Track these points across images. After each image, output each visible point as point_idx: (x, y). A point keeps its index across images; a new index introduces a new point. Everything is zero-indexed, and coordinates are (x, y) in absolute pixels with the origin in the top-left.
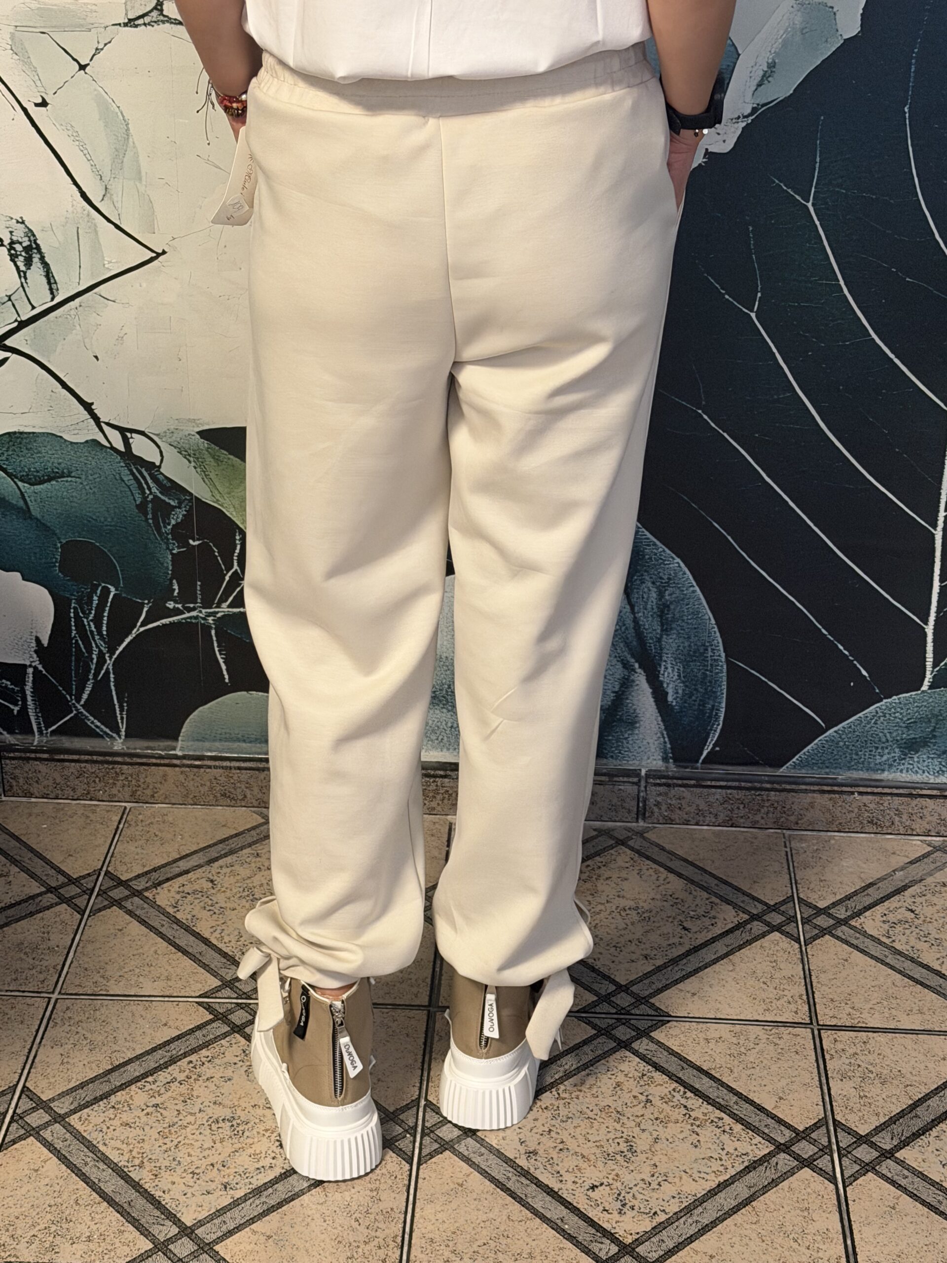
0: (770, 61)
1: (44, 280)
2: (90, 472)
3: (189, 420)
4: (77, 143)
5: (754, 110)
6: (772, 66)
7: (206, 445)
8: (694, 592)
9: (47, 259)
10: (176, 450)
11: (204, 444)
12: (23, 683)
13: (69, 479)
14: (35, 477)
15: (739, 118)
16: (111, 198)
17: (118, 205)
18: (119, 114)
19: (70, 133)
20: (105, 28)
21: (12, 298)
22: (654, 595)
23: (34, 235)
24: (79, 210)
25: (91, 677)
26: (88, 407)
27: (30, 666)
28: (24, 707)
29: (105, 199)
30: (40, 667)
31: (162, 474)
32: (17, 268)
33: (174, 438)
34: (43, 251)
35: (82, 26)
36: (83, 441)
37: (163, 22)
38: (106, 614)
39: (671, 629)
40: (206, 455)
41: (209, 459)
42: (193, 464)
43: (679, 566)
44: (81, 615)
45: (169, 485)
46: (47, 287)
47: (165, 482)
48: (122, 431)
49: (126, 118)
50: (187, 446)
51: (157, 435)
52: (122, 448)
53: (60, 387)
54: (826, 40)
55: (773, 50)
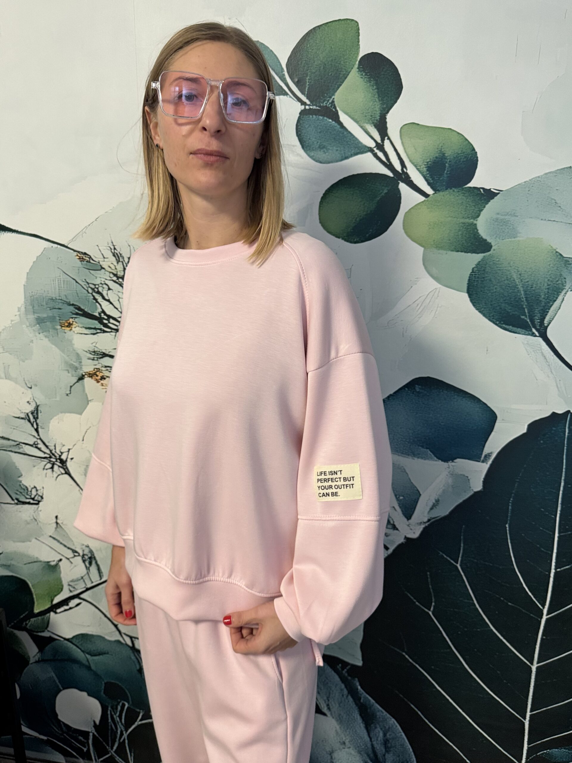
0: (436, 499)
1: (97, 571)
2: (117, 653)
5: (429, 520)
6: (437, 501)
8: (402, 735)
9: (99, 563)
12: (88, 739)
13: (108, 655)
15: (421, 523)
21: (84, 578)
22: (381, 734)
23: (93, 552)
25: (117, 740)
27: (91, 732)
28: (89, 749)
30: (95, 733)
32: (86, 566)
34: (97, 558)
36: (114, 640)
38: (124, 714)
39: (390, 751)
43: (394, 722)
44: (113, 713)
46: (98, 574)
48: (131, 638)
52: (131, 645)
53: (103, 616)
54: (465, 492)
55: (438, 494)
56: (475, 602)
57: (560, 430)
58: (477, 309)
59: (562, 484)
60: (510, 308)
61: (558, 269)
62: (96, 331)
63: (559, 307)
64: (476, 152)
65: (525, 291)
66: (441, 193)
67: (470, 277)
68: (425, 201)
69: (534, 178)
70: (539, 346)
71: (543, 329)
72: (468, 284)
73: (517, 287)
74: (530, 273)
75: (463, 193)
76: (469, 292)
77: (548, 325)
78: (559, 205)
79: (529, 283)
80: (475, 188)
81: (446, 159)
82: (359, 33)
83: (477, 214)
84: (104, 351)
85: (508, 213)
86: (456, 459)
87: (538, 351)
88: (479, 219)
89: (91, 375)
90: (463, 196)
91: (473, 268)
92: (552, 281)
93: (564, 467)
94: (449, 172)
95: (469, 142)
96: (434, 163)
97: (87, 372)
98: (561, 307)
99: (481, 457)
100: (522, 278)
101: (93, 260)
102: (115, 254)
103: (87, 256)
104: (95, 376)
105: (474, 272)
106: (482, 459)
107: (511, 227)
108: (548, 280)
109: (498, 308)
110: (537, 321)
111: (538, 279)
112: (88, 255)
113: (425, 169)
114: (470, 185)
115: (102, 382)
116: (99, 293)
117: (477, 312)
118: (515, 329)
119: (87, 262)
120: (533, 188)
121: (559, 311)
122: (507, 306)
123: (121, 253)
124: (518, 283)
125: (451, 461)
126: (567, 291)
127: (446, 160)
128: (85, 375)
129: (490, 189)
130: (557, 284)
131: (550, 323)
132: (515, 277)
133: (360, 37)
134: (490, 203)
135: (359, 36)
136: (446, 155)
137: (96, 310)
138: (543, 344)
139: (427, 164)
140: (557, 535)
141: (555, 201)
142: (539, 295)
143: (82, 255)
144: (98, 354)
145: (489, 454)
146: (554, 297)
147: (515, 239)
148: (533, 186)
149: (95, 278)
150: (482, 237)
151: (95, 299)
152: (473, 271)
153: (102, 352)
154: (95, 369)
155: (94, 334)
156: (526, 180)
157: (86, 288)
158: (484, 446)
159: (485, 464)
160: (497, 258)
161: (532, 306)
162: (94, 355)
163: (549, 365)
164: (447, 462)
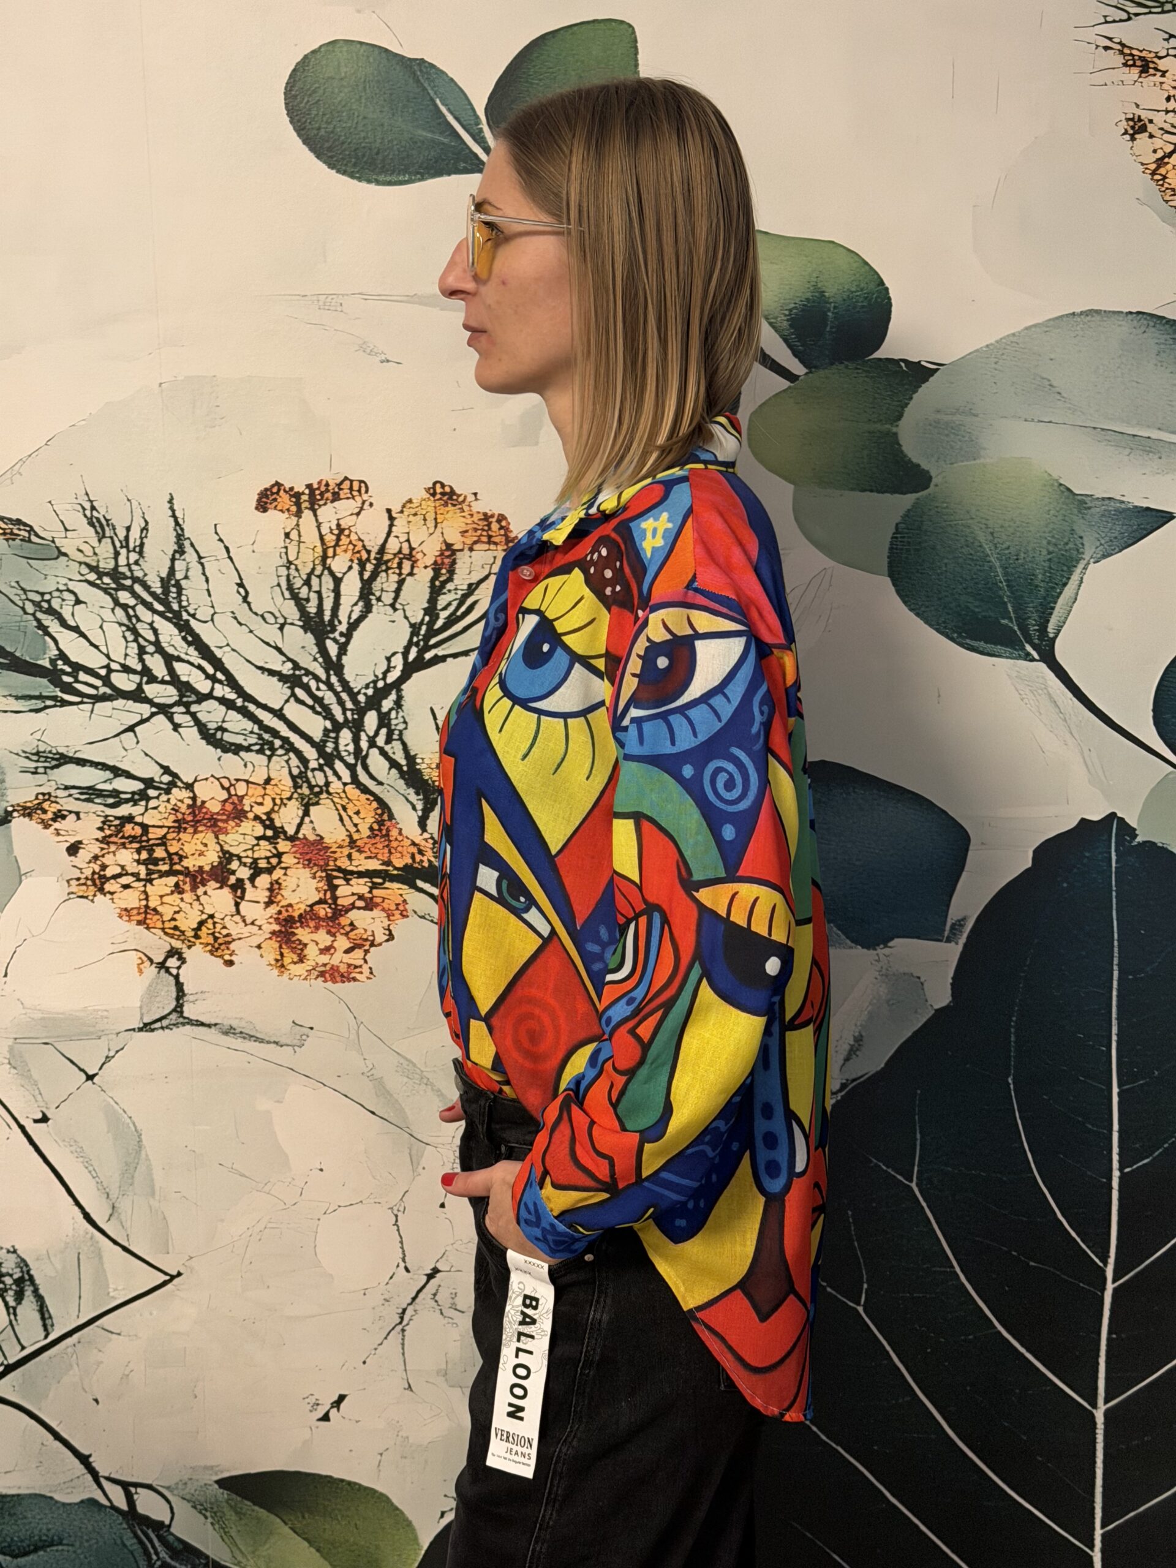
1: (37, 1316)
2: (85, 1537)
3: (206, 1468)
4: (82, 1159)
5: (843, 1086)
6: (859, 1039)
7: (226, 1496)
9: (42, 1291)
10: (189, 1505)
11: (223, 1495)
13: (60, 1548)
14: (19, 1548)
16: (118, 1218)
17: (127, 1224)
18: (131, 1125)
19: (73, 1149)
20: (118, 1034)
23: (27, 1265)
24: (82, 1233)
26: (84, 1460)
29: (112, 1219)
31: (172, 1534)
32: (6, 1304)
33: (187, 1490)
34: (38, 1280)
35: (92, 1033)
36: (77, 1500)
37: (183, 1024)
40: (226, 1510)
41: (230, 1514)
42: (210, 1520)
45: (181, 1547)
46: (40, 1323)
47: (176, 1544)
48: (125, 1485)
49: (139, 1128)
50: (202, 1499)
51: (168, 1488)
52: (124, 1506)
53: (50, 1437)
54: (916, 1012)
55: (859, 1024)
56: (958, 1269)
57: (1100, 857)
58: (911, 610)
59: (1116, 974)
60: (977, 603)
61: (1067, 518)
62: (42, 703)
63: (1073, 596)
64: (887, 289)
65: (1004, 568)
66: (822, 373)
67: (891, 543)
68: (789, 387)
69: (1004, 338)
70: (1041, 680)
71: (1045, 646)
72: (888, 557)
73: (988, 559)
74: (1011, 530)
75: (864, 371)
76: (891, 575)
77: (1056, 637)
78: (1058, 390)
79: (1012, 550)
80: (887, 359)
81: (827, 303)
82: (636, 48)
83: (897, 414)
84: (61, 750)
85: (958, 410)
86: (892, 939)
87: (1040, 692)
88: (901, 423)
89: (28, 812)
90: (867, 377)
91: (897, 525)
92: (1056, 545)
93: (1116, 936)
94: (834, 330)
95: (871, 268)
96: (803, 310)
97: (18, 805)
98: (1078, 598)
99: (944, 930)
100: (996, 542)
101: (37, 535)
102: (94, 520)
103: (22, 527)
104: (39, 812)
105: (900, 533)
106: (946, 934)
107: (966, 439)
108: (1049, 543)
109: (954, 604)
110: (1033, 629)
111: (1029, 542)
112: (25, 525)
113: (785, 324)
114: (878, 354)
115: (57, 825)
116: (51, 611)
117: (912, 615)
118: (989, 647)
119: (21, 540)
120: (1004, 357)
121: (1075, 604)
122: (971, 599)
123: (108, 518)
124: (989, 552)
125: (882, 946)
126: (1088, 564)
127: (828, 305)
128: (14, 810)
129: (920, 362)
130: (1066, 551)
131: (1059, 631)
132: (982, 537)
133: (640, 57)
134: (920, 390)
135: (636, 53)
136: (826, 294)
137: (45, 654)
138: (1051, 675)
139: (790, 315)
140: (1115, 1090)
141: (1048, 383)
142: (1033, 575)
143: (11, 526)
144: (47, 757)
145: (959, 921)
146: (1062, 576)
147: (978, 461)
148: (1003, 354)
149: (43, 576)
150: (910, 460)
151: (41, 626)
152: (897, 531)
153: (58, 753)
154: (38, 794)
155: (37, 711)
156: (988, 343)
157: (20, 604)
158: (948, 906)
159: (953, 944)
160: (943, 502)
161: (1022, 596)
162: (37, 761)
163: (1065, 720)
164: (876, 950)
